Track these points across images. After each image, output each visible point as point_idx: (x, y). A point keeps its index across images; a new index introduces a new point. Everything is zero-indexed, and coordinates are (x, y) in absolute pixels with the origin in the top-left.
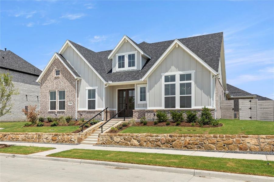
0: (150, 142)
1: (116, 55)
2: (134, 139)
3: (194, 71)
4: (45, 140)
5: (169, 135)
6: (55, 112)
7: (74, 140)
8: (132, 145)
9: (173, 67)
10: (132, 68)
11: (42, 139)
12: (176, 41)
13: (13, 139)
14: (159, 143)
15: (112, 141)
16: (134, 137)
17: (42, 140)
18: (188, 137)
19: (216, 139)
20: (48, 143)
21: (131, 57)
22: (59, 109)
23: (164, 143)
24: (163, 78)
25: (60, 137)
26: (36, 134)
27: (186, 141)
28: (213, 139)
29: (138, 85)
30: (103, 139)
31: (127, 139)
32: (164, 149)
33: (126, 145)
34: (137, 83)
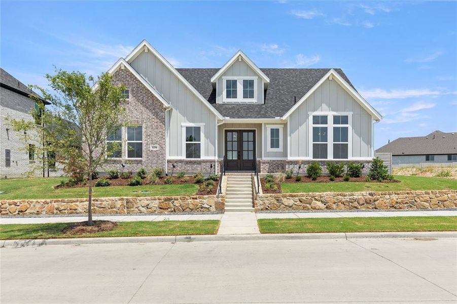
0: (343, 203)
1: (223, 77)
2: (316, 199)
3: (352, 113)
4: (143, 209)
5: (368, 192)
6: (120, 161)
7: (207, 207)
8: (315, 209)
9: (324, 106)
10: (248, 101)
11: (138, 208)
12: (332, 72)
13: (60, 211)
14: (356, 204)
15: (280, 205)
16: (316, 198)
17: (136, 209)
18: (394, 195)
19: (428, 195)
20: (153, 213)
21: (248, 85)
22: (128, 157)
23: (363, 204)
24: (311, 119)
25: (177, 203)
26: (122, 199)
27: (393, 199)
28: (425, 195)
29: (267, 126)
30: (264, 203)
31: (304, 200)
32: (363, 211)
33: (305, 209)
34: (266, 122)
